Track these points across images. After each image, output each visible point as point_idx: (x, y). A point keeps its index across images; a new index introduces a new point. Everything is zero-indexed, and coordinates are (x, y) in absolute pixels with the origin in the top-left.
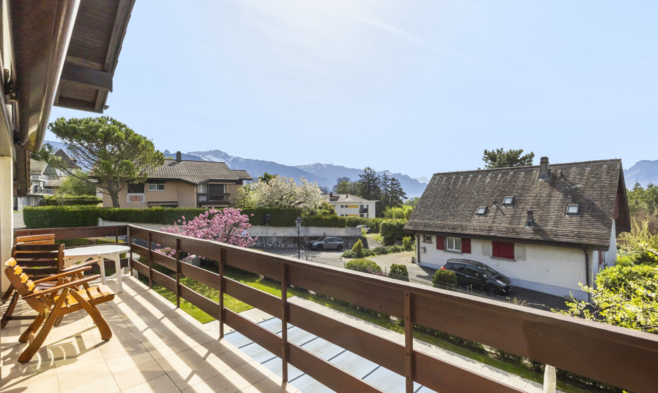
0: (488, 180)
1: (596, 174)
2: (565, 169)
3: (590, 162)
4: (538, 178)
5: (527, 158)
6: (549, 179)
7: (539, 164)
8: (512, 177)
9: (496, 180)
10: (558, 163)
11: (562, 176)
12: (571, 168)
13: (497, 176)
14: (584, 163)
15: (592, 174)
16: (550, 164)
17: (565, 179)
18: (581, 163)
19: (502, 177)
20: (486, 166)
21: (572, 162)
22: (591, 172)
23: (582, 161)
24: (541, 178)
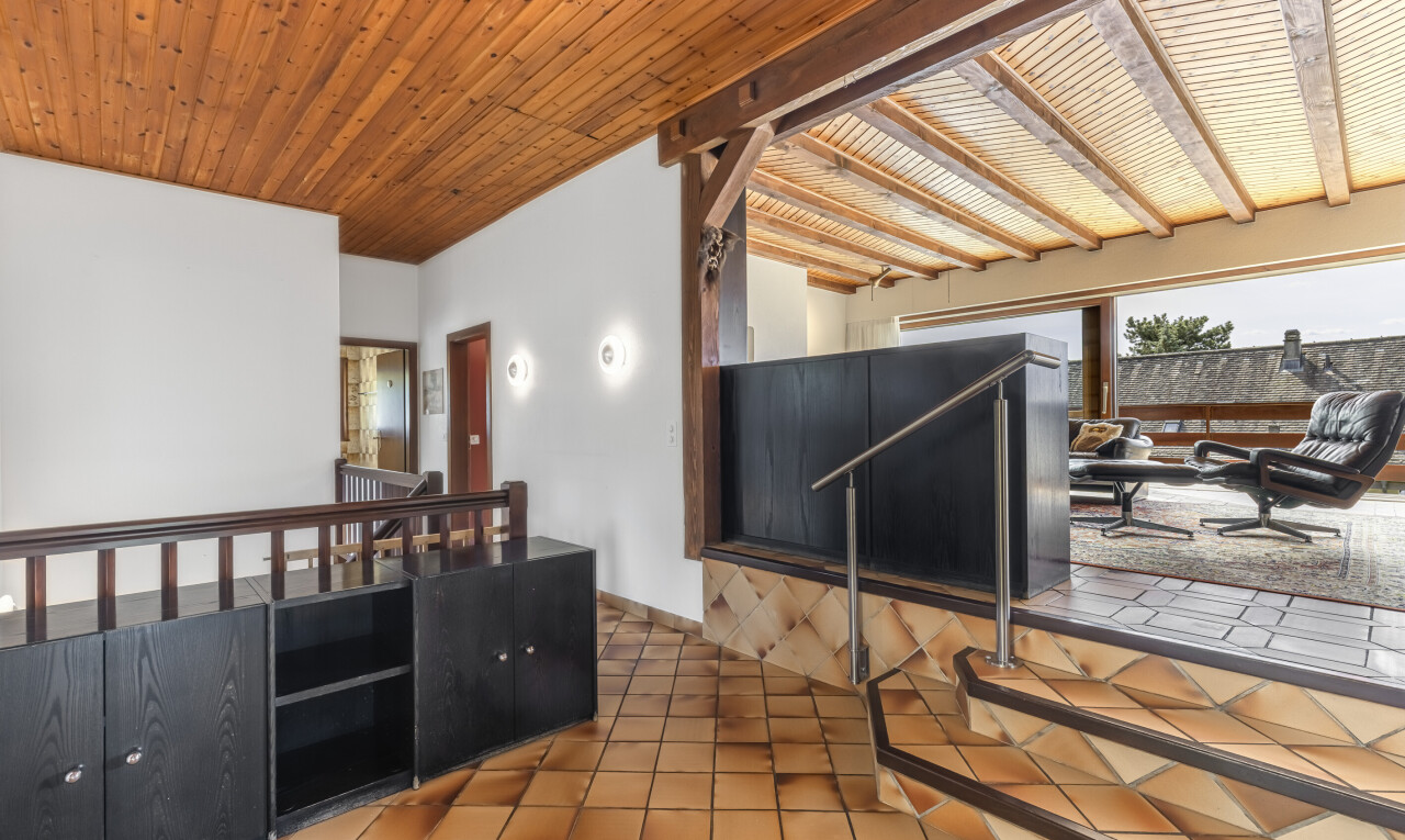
0: (1175, 373)
1: (1398, 360)
2: (1334, 351)
3: (1382, 340)
4: (1281, 369)
5: (1217, 334)
6: (1302, 370)
7: (1282, 344)
8: (1227, 367)
9: (1192, 374)
10: (1317, 341)
11: (1329, 364)
12: (1345, 350)
13: (1193, 365)
14: (1371, 340)
15: (1389, 358)
16: (1302, 342)
17: (1335, 371)
18: (1365, 341)
19: (1205, 367)
20: (1131, 349)
21: (1348, 339)
22: (1386, 357)
23: (1367, 337)
24: (1287, 368)
